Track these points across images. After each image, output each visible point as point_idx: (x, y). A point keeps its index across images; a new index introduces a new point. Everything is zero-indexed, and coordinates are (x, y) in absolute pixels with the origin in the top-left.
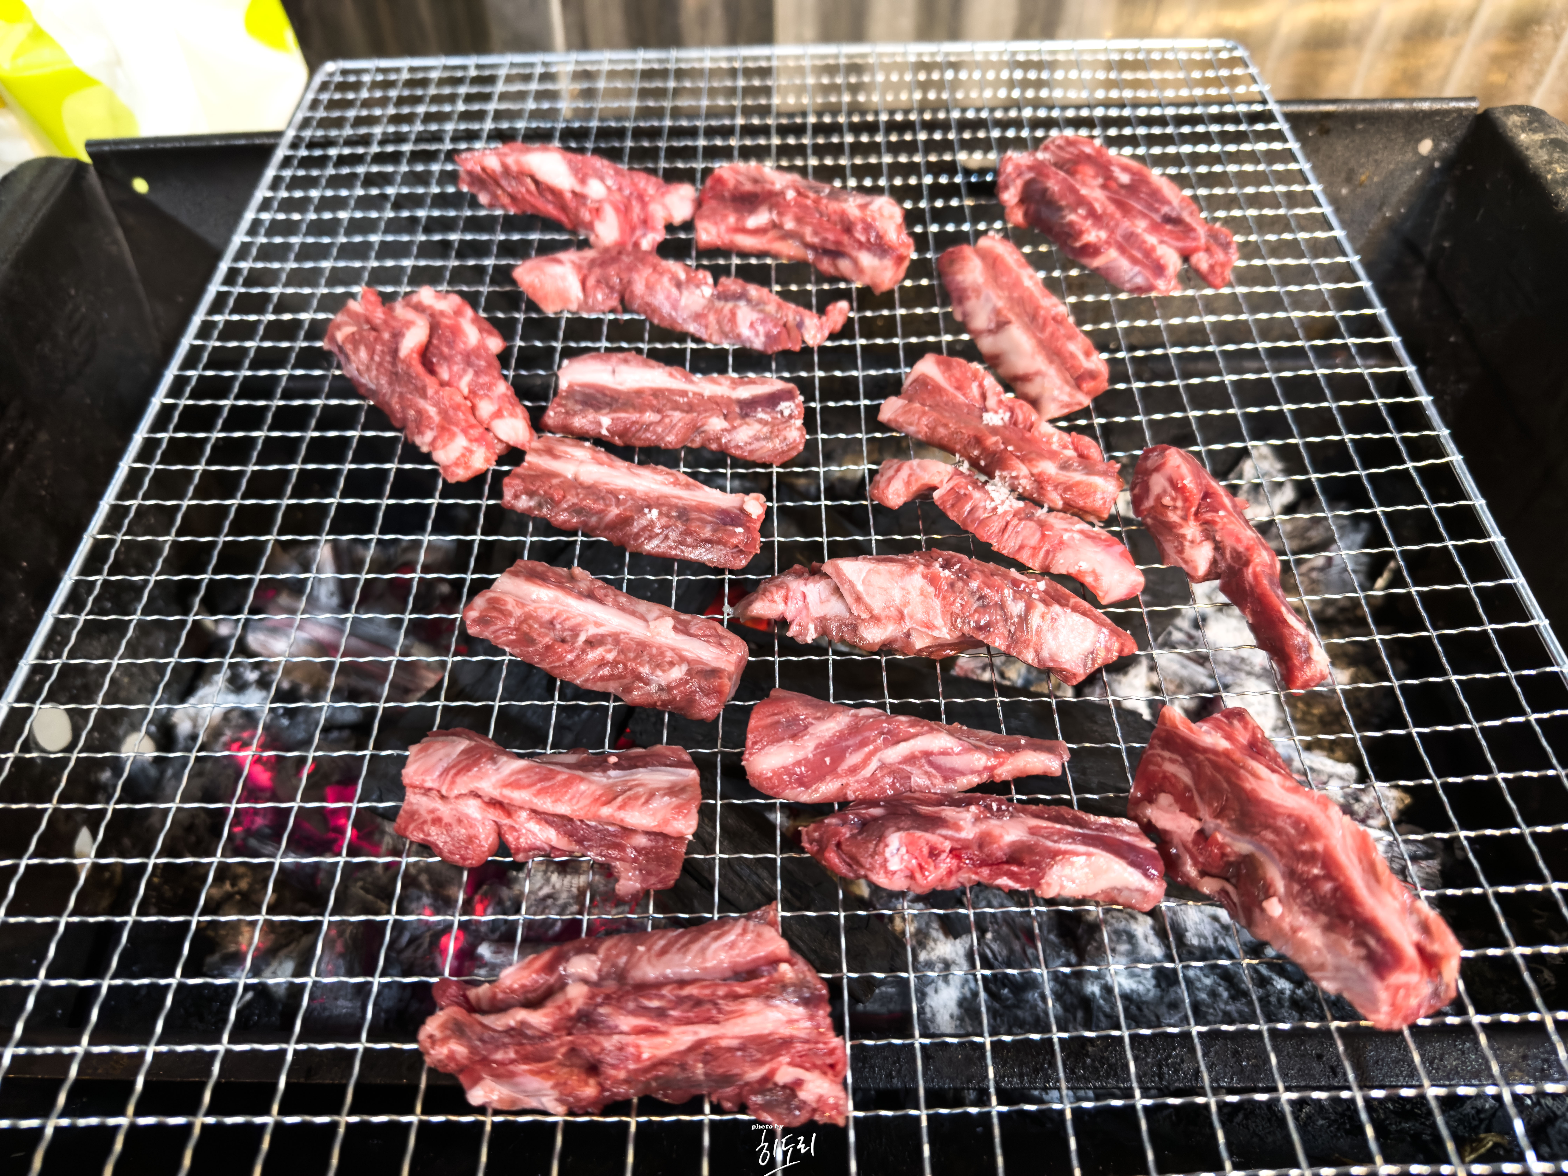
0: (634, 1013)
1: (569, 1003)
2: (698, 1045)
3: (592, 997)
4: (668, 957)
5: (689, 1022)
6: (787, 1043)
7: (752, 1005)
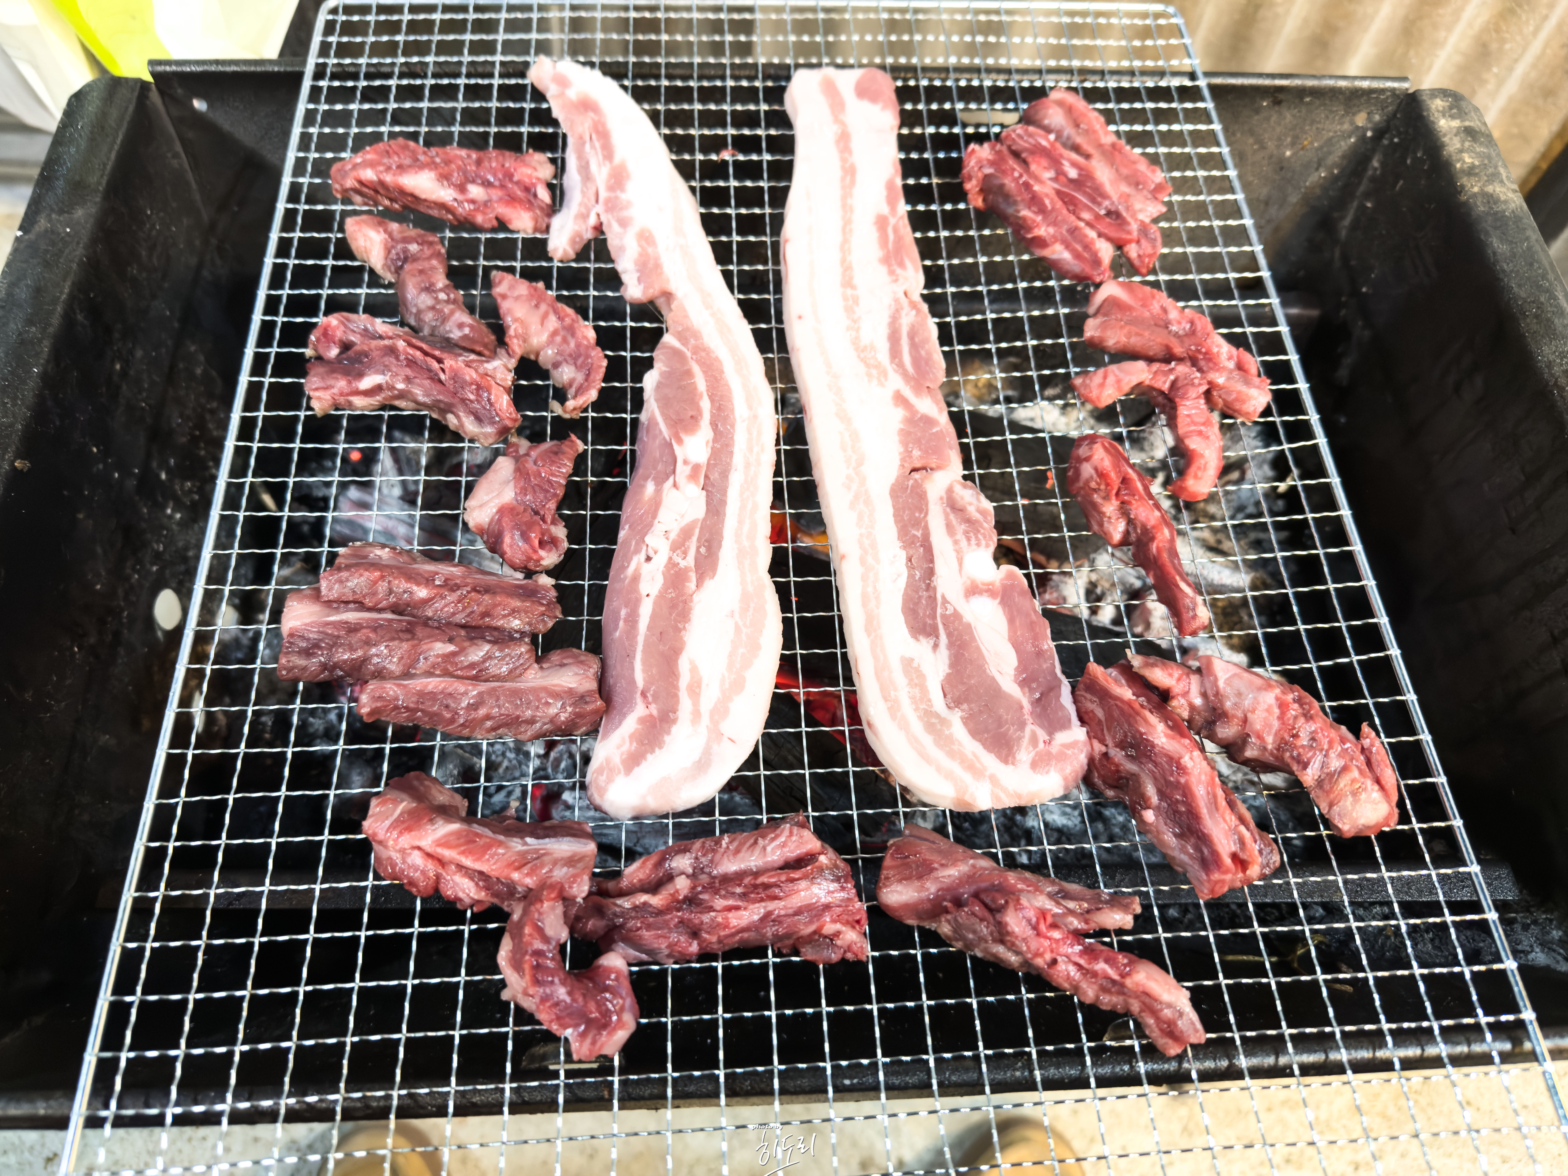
0: (724, 897)
1: (677, 891)
2: (768, 914)
3: (693, 888)
4: (741, 855)
5: (762, 900)
6: (827, 907)
7: (803, 884)
